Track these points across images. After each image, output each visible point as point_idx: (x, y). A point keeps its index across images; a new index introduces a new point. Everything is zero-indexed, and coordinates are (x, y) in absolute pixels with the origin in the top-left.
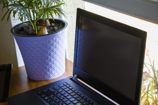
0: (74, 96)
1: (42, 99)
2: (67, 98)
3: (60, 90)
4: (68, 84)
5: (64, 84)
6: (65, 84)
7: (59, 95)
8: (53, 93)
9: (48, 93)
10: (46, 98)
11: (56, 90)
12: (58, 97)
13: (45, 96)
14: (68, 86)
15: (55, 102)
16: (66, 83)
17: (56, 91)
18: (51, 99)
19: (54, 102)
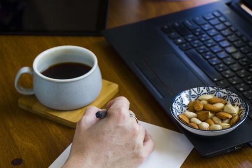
0: (229, 37)
1: (171, 42)
2: (220, 46)
3: (207, 27)
4: (222, 15)
5: (214, 15)
6: (216, 14)
7: (205, 37)
8: (193, 32)
9: (183, 31)
10: (179, 41)
11: (198, 25)
12: (202, 41)
13: (178, 35)
14: (222, 19)
15: (197, 51)
16: (219, 12)
17: (198, 28)
18: (188, 44)
19: (194, 50)
